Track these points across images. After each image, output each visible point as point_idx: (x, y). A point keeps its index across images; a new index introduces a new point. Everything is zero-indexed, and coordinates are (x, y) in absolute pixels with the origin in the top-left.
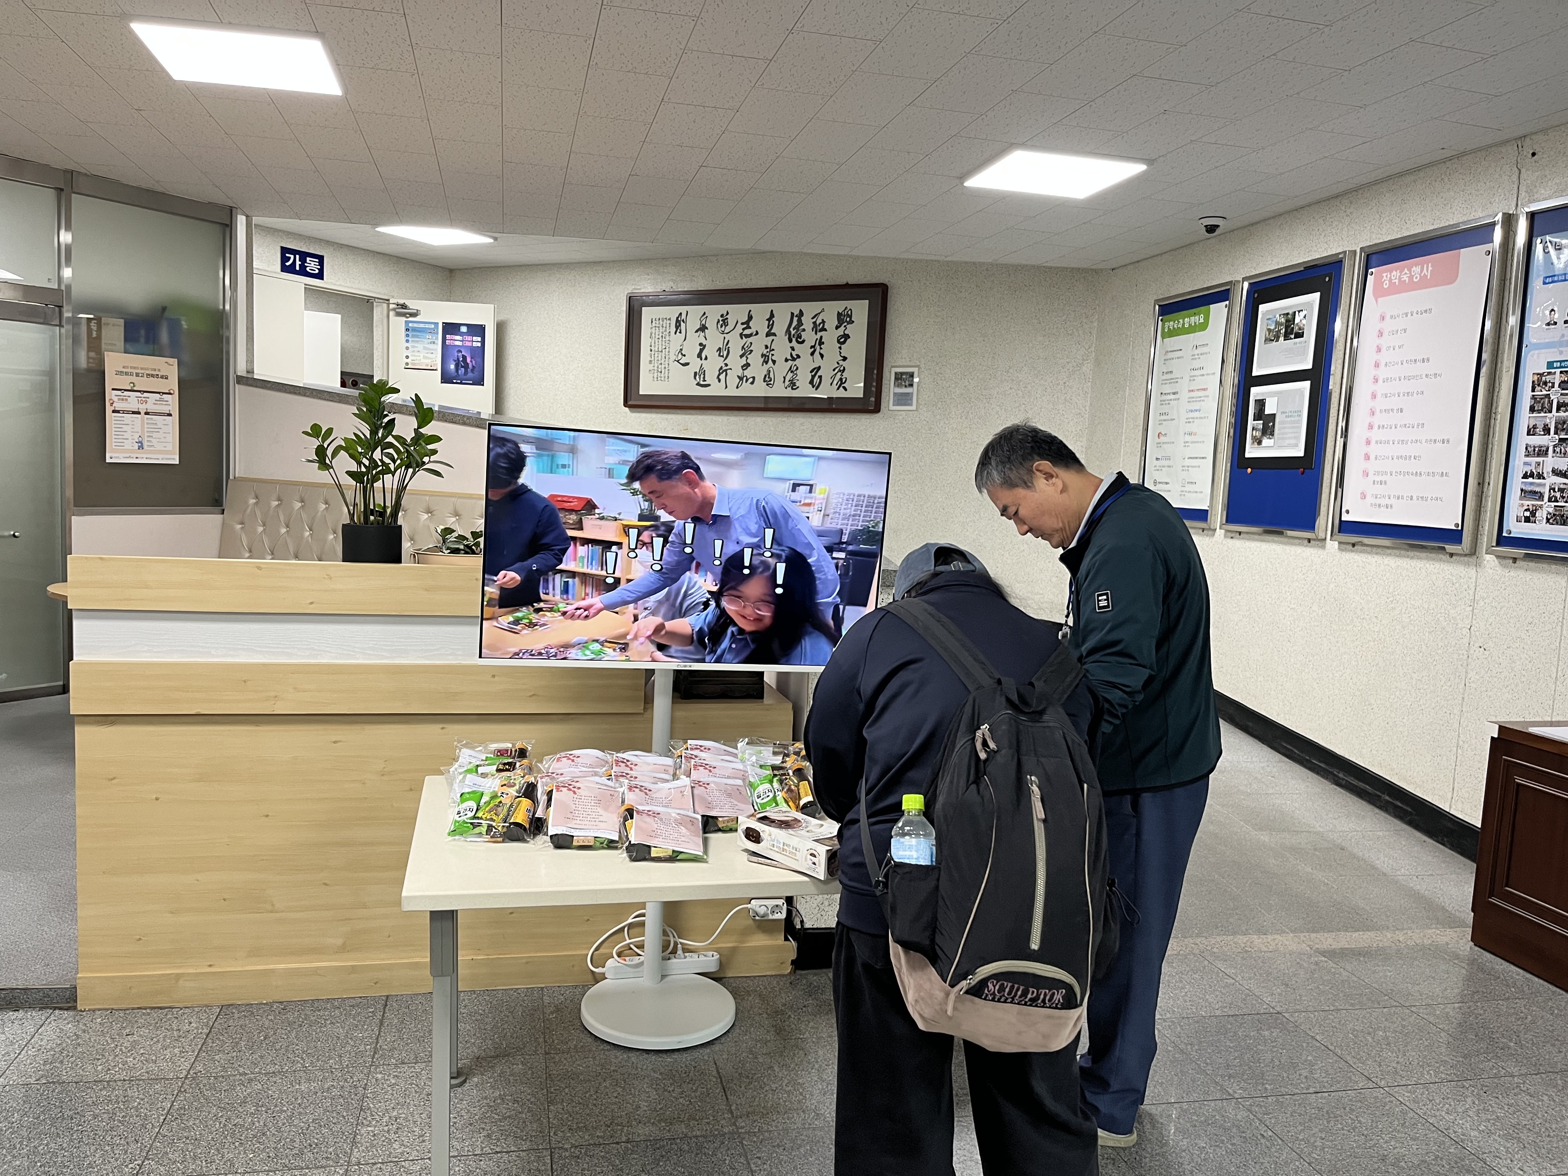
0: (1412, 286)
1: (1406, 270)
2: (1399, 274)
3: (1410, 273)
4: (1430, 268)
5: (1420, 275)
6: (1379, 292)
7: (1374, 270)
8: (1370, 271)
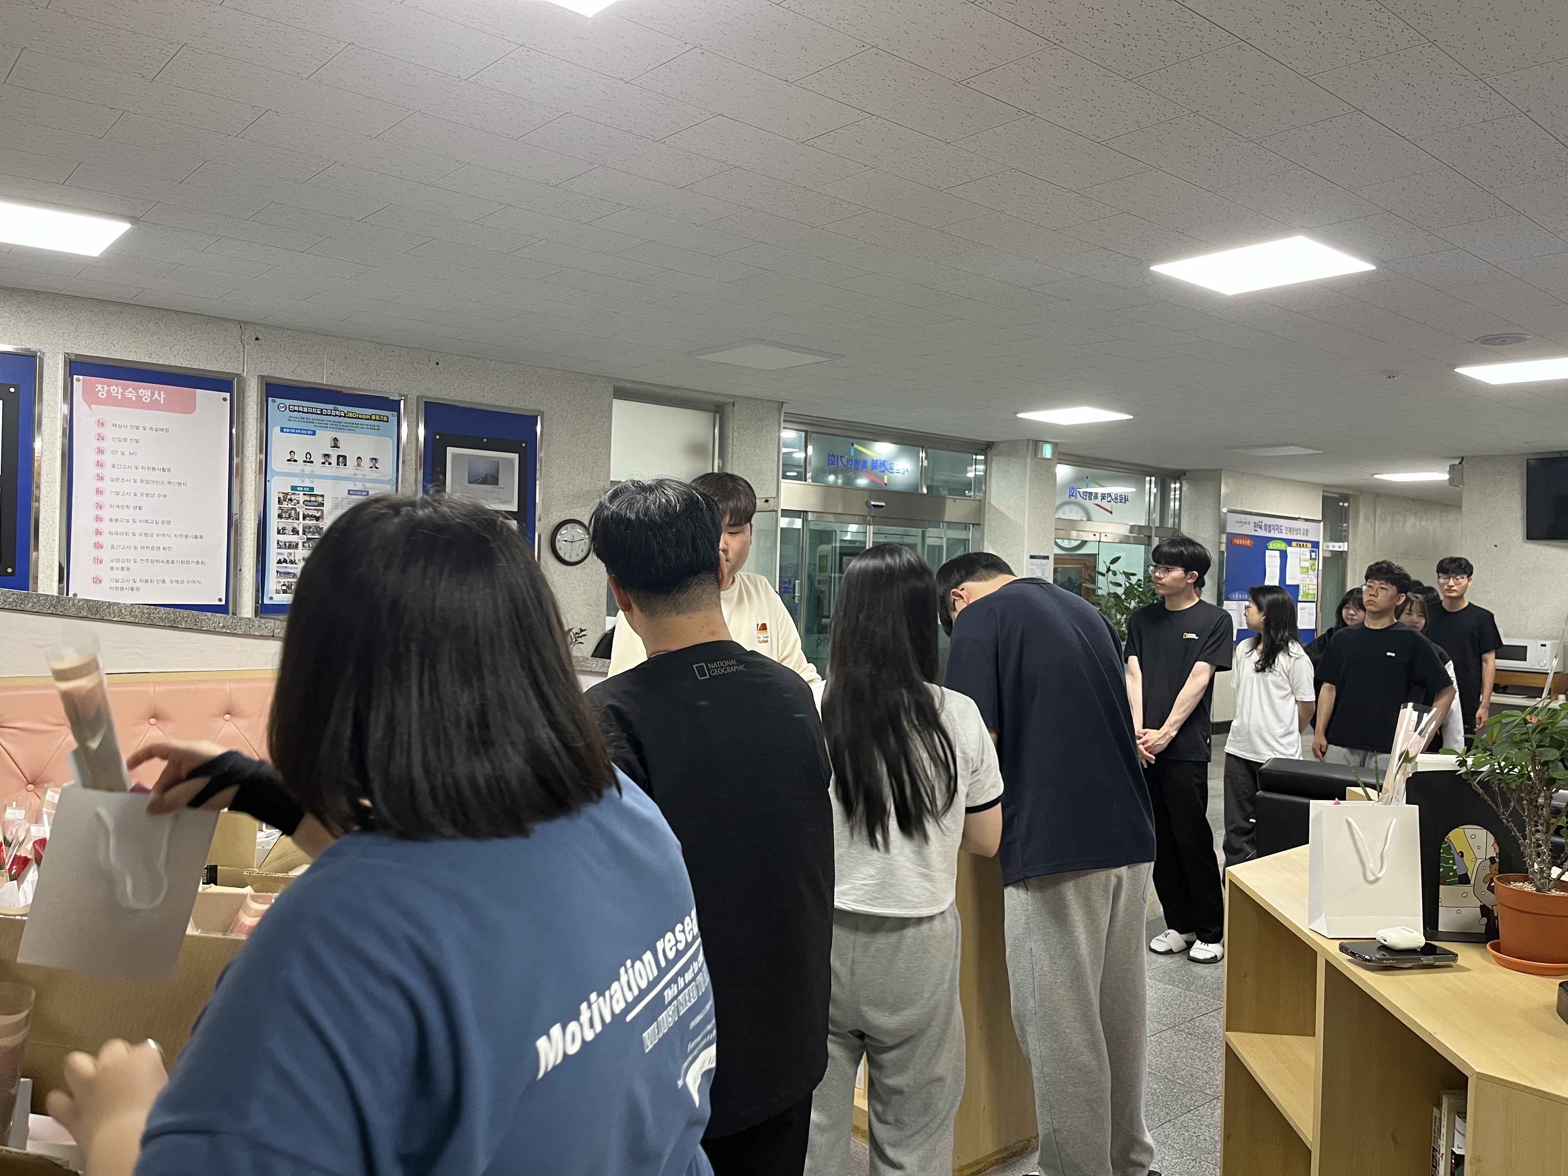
0: (139, 404)
1: (131, 389)
2: (120, 391)
3: (137, 393)
4: (163, 396)
5: (151, 398)
6: (91, 399)
7: (81, 377)
8: (75, 377)
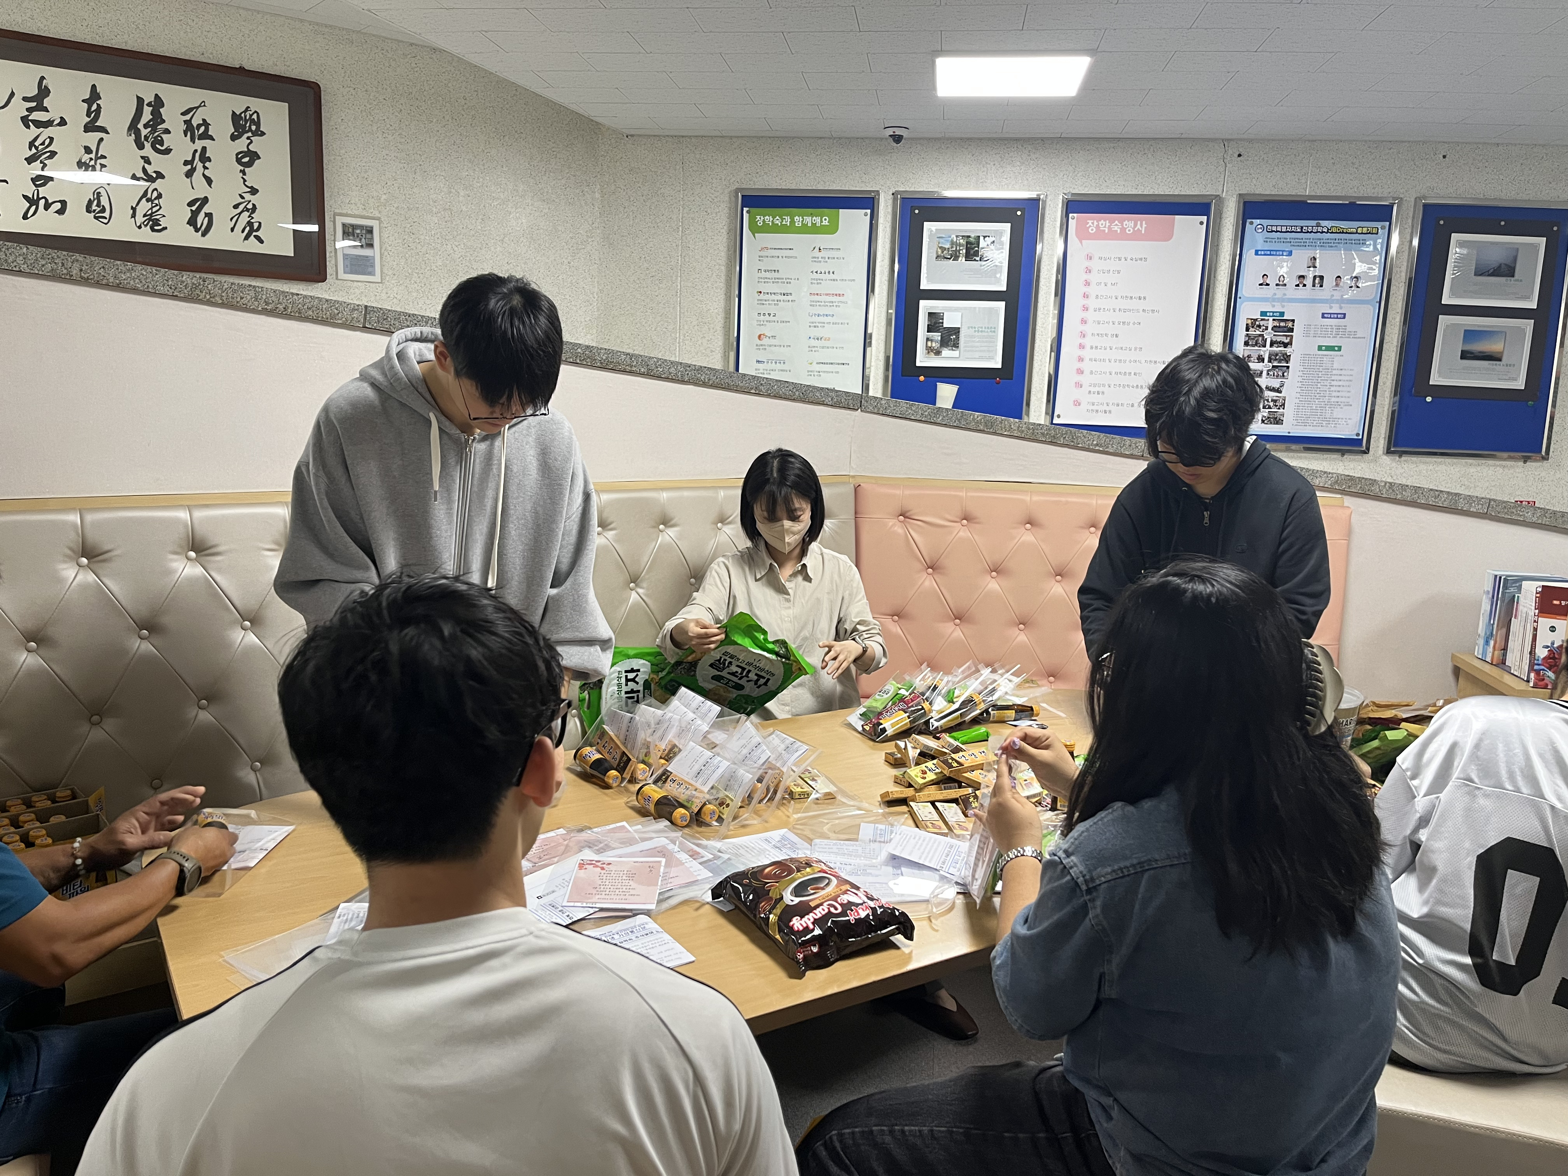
0: (1123, 236)
1: (1117, 222)
2: (1108, 224)
3: (1122, 225)
4: (1144, 226)
5: (1134, 229)
6: (1083, 235)
7: (1075, 215)
8: (1071, 215)
